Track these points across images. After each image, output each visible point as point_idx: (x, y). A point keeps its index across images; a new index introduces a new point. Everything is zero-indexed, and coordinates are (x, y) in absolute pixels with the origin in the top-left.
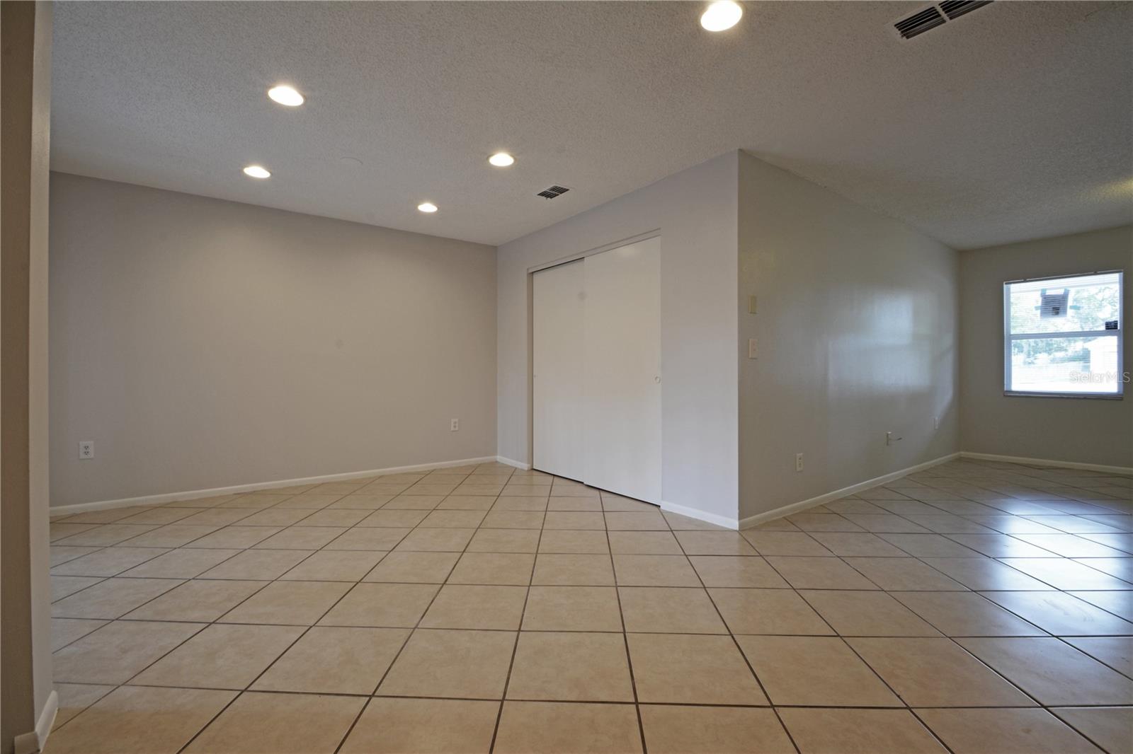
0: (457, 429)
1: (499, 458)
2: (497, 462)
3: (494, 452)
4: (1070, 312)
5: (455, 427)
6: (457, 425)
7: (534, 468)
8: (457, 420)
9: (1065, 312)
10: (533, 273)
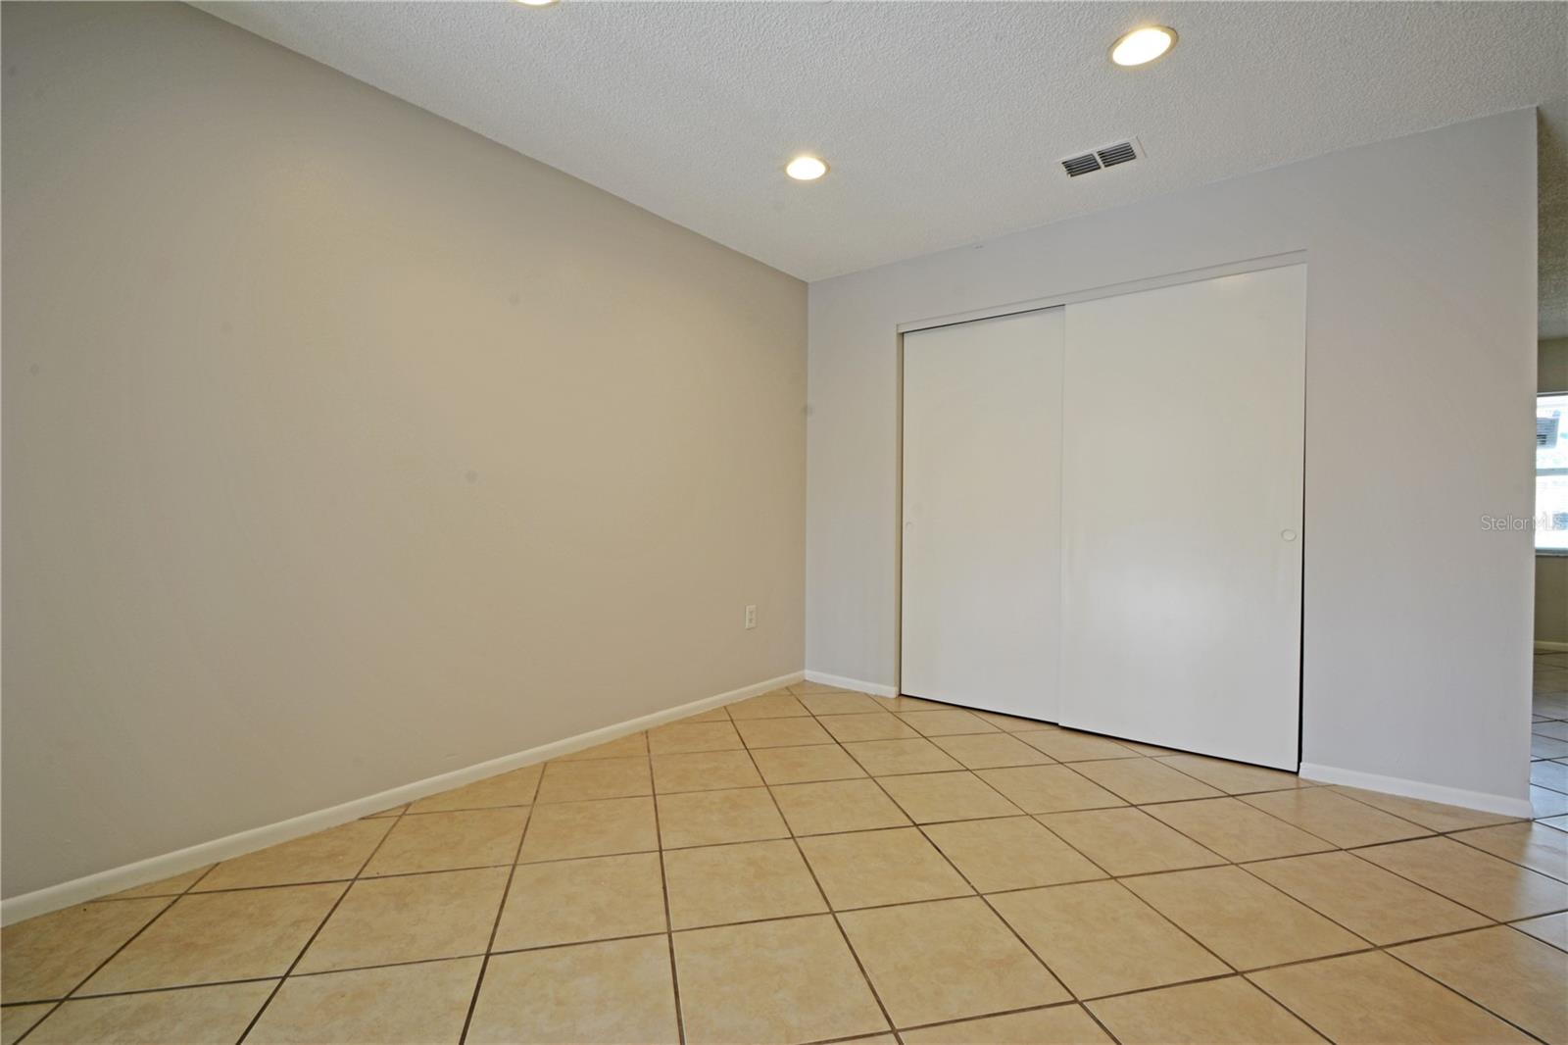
0: (753, 625)
1: (810, 674)
2: (805, 681)
3: (800, 665)
4: (1560, 440)
5: (751, 620)
6: (754, 616)
7: (903, 693)
8: (754, 606)
9: (1554, 441)
10: (903, 333)
